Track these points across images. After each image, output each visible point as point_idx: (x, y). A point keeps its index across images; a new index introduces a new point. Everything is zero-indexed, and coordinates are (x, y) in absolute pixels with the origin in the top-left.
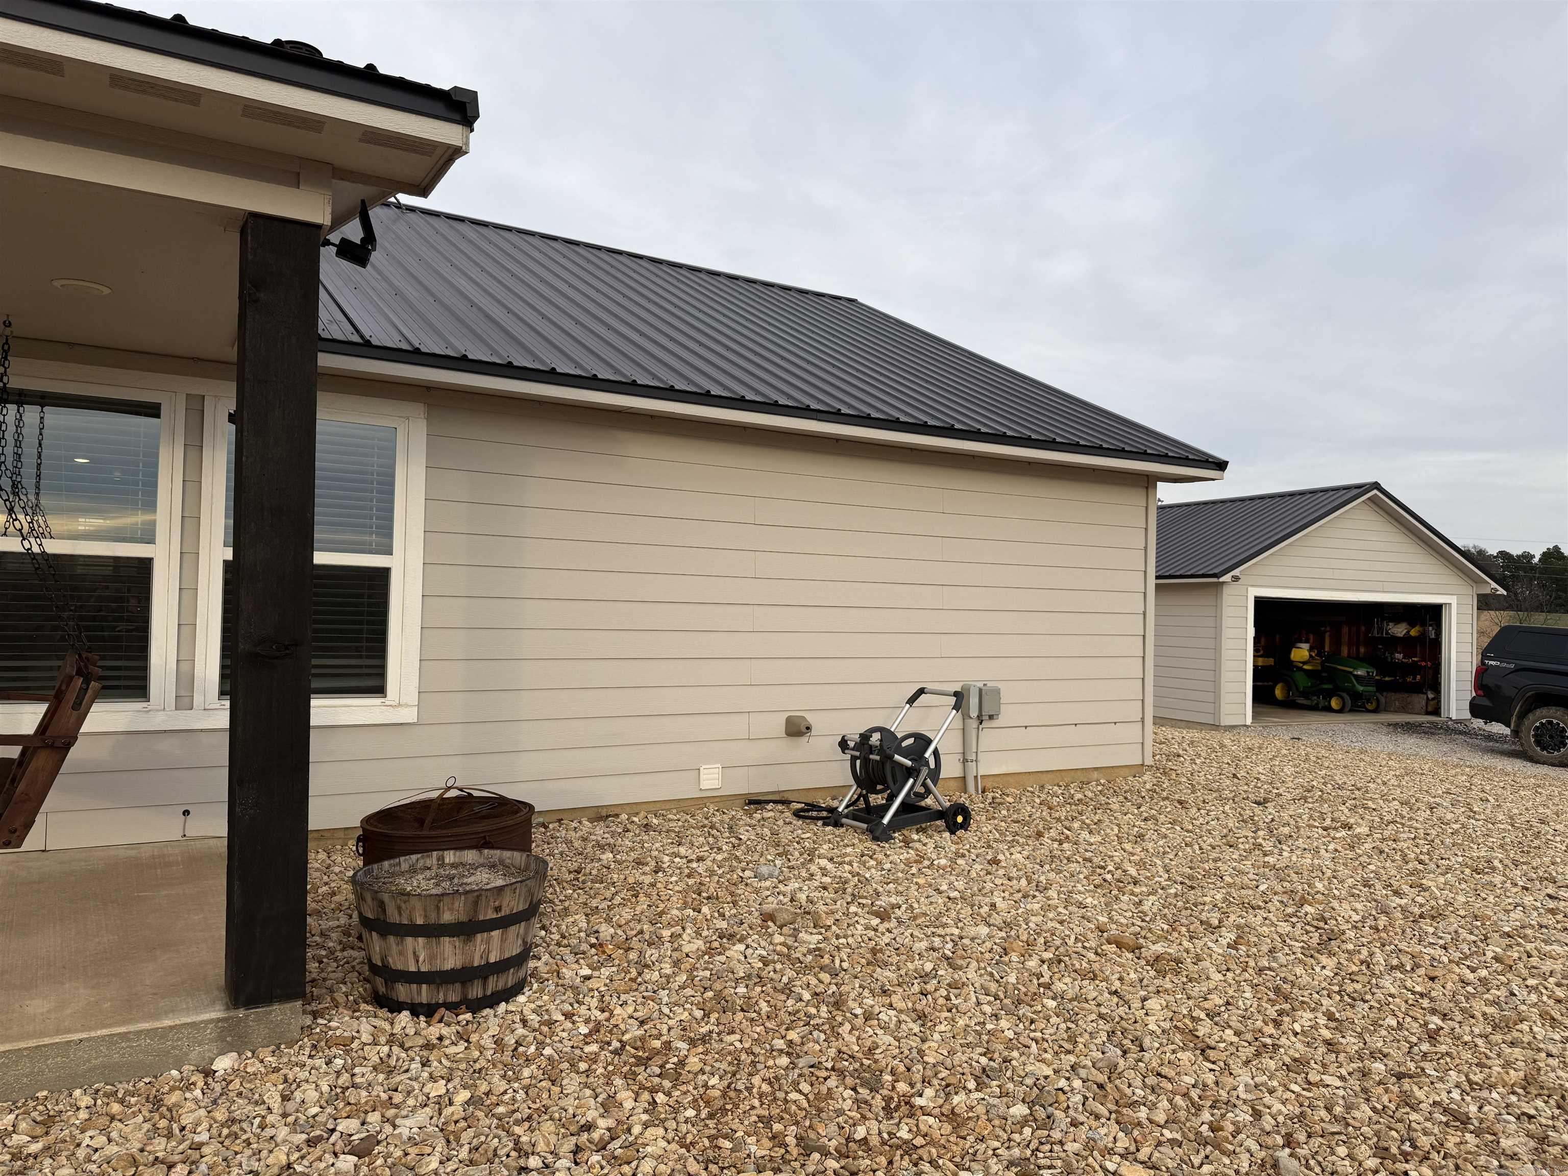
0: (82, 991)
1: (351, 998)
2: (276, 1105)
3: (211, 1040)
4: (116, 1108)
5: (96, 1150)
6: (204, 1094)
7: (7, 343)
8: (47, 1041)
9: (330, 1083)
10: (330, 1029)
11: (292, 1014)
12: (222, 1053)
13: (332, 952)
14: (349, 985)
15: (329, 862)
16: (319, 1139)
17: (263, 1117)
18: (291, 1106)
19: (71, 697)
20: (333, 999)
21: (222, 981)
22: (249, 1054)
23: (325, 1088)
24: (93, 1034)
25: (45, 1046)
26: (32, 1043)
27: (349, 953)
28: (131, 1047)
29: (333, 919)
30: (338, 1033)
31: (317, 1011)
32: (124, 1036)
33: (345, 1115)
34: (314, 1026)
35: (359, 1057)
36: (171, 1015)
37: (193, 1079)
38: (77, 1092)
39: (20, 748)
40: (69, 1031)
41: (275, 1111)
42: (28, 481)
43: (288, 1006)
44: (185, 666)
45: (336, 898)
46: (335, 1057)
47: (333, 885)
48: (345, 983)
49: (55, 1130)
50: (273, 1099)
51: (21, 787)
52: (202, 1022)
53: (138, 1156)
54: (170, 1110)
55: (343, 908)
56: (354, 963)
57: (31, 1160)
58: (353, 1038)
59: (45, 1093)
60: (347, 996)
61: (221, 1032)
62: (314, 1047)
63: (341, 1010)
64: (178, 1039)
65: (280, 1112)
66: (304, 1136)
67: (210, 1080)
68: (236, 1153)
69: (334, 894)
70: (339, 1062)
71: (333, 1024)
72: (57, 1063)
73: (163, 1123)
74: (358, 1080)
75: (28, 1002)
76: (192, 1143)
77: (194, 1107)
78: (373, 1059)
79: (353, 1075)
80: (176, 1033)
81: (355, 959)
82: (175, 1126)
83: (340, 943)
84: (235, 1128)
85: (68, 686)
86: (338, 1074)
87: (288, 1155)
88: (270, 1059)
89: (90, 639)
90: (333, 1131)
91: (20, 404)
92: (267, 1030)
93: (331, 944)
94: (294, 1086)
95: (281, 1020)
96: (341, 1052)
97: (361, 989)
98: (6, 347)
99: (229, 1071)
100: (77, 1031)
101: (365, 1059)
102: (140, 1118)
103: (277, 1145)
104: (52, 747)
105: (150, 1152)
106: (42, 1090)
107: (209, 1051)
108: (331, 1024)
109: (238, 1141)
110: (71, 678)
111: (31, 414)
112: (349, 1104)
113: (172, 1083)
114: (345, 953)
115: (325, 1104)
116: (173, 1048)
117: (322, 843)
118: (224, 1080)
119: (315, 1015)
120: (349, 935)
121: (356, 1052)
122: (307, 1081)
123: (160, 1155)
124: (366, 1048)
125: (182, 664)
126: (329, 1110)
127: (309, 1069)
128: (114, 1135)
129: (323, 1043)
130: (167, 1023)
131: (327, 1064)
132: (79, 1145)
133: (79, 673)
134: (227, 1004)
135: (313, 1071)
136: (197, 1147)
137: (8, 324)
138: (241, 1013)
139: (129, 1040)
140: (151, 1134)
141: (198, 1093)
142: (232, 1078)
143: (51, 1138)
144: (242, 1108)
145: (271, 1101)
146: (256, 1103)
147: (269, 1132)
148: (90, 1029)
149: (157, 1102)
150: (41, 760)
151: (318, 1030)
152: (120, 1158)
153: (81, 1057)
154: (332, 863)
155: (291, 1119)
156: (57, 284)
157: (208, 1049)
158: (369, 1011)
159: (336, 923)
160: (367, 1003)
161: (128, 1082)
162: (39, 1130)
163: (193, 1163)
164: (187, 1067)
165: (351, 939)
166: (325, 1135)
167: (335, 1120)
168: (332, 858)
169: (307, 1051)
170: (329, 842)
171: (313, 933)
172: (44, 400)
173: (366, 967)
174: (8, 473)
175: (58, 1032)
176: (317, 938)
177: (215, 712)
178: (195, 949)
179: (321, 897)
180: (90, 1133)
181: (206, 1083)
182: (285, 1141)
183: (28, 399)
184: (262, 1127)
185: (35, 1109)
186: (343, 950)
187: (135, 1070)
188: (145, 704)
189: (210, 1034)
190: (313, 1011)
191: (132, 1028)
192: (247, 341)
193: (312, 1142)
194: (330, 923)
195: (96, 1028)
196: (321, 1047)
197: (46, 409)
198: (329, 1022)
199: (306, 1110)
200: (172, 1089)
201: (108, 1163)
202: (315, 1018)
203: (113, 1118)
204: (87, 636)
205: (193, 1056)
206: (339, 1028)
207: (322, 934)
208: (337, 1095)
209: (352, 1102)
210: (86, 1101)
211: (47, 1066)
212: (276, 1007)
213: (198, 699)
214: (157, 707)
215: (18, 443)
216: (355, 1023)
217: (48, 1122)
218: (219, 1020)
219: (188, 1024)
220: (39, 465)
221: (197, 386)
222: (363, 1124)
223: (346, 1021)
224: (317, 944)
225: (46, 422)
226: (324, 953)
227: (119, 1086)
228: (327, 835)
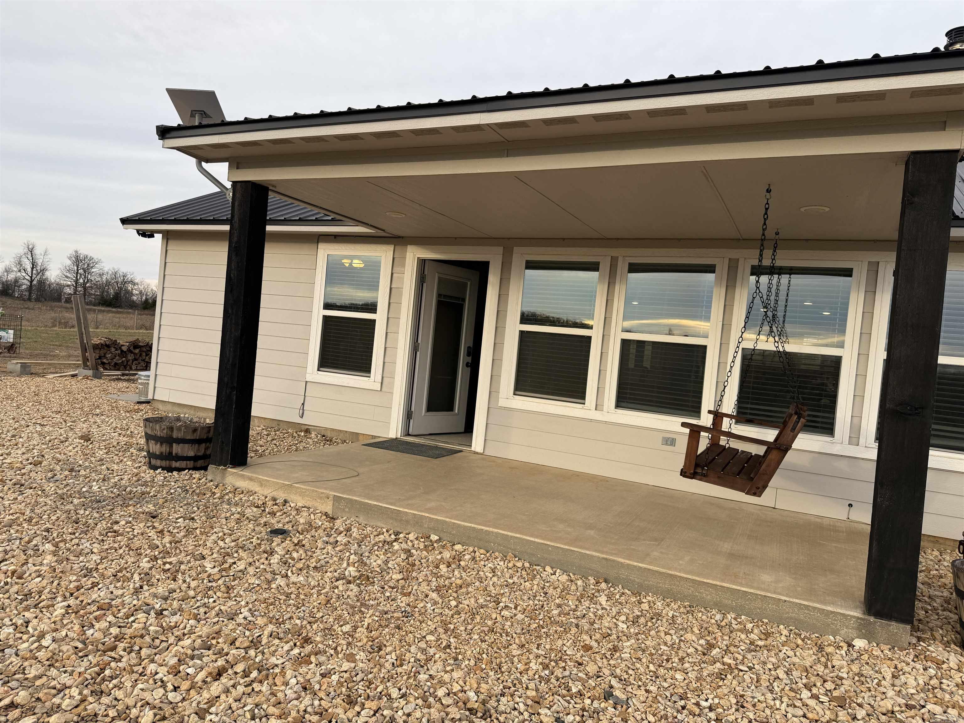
0: (788, 578)
1: (945, 639)
2: (888, 678)
3: (853, 628)
4: (800, 642)
5: (789, 657)
6: (847, 655)
7: (776, 243)
8: (769, 595)
9: (925, 680)
10: (928, 650)
11: (904, 632)
12: (859, 637)
13: (935, 609)
14: (945, 631)
15: (940, 557)
16: (914, 707)
17: (880, 681)
18: (897, 682)
19: (790, 425)
20: (932, 635)
21: (862, 599)
22: (875, 645)
23: (921, 682)
24: (791, 600)
25: (768, 597)
26: (763, 593)
27: (946, 613)
28: (810, 614)
29: (939, 591)
30: (934, 655)
31: (921, 637)
32: (807, 607)
33: (933, 702)
34: (917, 645)
35: (947, 674)
36: (832, 606)
37: (841, 644)
38: (782, 627)
39: (766, 447)
40: (780, 594)
41: (887, 680)
42: (780, 314)
43: (902, 626)
44: (856, 420)
45: (943, 580)
46: (930, 667)
47: (941, 572)
48: (942, 629)
49: (770, 640)
50: (888, 672)
51: (763, 467)
52: (849, 615)
53: (809, 669)
54: (827, 655)
55: (947, 587)
56: (950, 621)
57: (758, 648)
58: (944, 662)
59: (767, 621)
60: (942, 637)
61: (859, 625)
62: (916, 656)
63: (937, 642)
64: (835, 620)
65: (891, 682)
66: (904, 701)
67: (851, 649)
68: (862, 692)
69: (941, 577)
70: (932, 672)
71: (930, 648)
72: (773, 608)
73: (823, 660)
74: (944, 686)
75: (762, 575)
76: (838, 676)
77: (840, 658)
78: (957, 679)
79: (941, 683)
80: (834, 616)
81: (951, 618)
82: (829, 663)
83: (942, 606)
84: (863, 679)
85: (789, 420)
86: (931, 678)
87: (893, 706)
88: (888, 652)
89: (804, 399)
90: (923, 707)
91: (779, 274)
92: (886, 635)
93: (935, 604)
94: (901, 673)
95: (896, 633)
96: (935, 667)
97: (953, 636)
98: (776, 245)
99: (862, 649)
100: (783, 595)
101: (951, 677)
102: (811, 652)
103: (886, 698)
104: (779, 449)
105: (815, 670)
106: (766, 619)
107: (852, 633)
108: (929, 648)
109: (864, 686)
110: (792, 415)
111: (785, 279)
112: (936, 697)
113: (829, 642)
114: (945, 613)
115: (920, 691)
116: (832, 624)
117: (937, 545)
118: (859, 652)
119: (919, 639)
120: (949, 604)
121: (945, 671)
122: (910, 674)
123: (820, 673)
124: (952, 671)
125: (854, 418)
126: (922, 695)
127: (911, 667)
128: (798, 654)
129: (922, 657)
130: (830, 608)
131: (924, 670)
132: (780, 651)
133: (796, 413)
134: (864, 611)
135: (914, 670)
136: (841, 679)
137: (777, 234)
138: (872, 619)
139: (809, 610)
140: (817, 662)
141: (843, 652)
142: (864, 653)
143: (768, 642)
144: (867, 670)
145: (885, 674)
146: (877, 672)
147: (882, 689)
148: (790, 597)
149: (821, 648)
150: (774, 455)
151: (920, 648)
152: (800, 665)
153: (785, 610)
154: (942, 560)
155: (897, 689)
156: (803, 210)
157: (853, 633)
158: (957, 650)
159: (941, 594)
160: (955, 644)
161: (807, 632)
162: (763, 637)
163: (837, 685)
164: (839, 637)
165: (950, 606)
166: (918, 707)
167: (926, 702)
168: (943, 556)
169: (912, 657)
170: (942, 546)
171: (924, 594)
172: (791, 271)
173: (958, 625)
174: (771, 309)
175: (775, 593)
176: (926, 598)
177: (872, 449)
178: (848, 578)
179: (931, 576)
180: (786, 648)
181: (848, 650)
182: (891, 698)
183: (784, 271)
184: (879, 685)
185: (762, 626)
186: (944, 610)
187: (812, 629)
188: (831, 439)
189: (853, 624)
190: (918, 637)
191: (811, 604)
192: (905, 227)
193: (909, 707)
194: (936, 593)
195: (793, 598)
196: (921, 659)
197: (792, 276)
198: (928, 646)
199: (907, 688)
200: (829, 645)
201: (794, 665)
202: (919, 641)
203: (798, 646)
204: (802, 397)
205: (842, 632)
206: (934, 652)
207: (930, 597)
208: (926, 688)
209: (939, 697)
210: (785, 632)
211: (769, 608)
212: (893, 623)
213: (862, 441)
214: (839, 442)
215: (777, 295)
216: (946, 654)
217: (767, 635)
218: (858, 618)
219: (841, 614)
220: (786, 306)
221: (874, 256)
222: (945, 712)
223: (940, 651)
224: (926, 602)
225: (791, 282)
226: (930, 608)
227: (802, 632)
228: (941, 541)
